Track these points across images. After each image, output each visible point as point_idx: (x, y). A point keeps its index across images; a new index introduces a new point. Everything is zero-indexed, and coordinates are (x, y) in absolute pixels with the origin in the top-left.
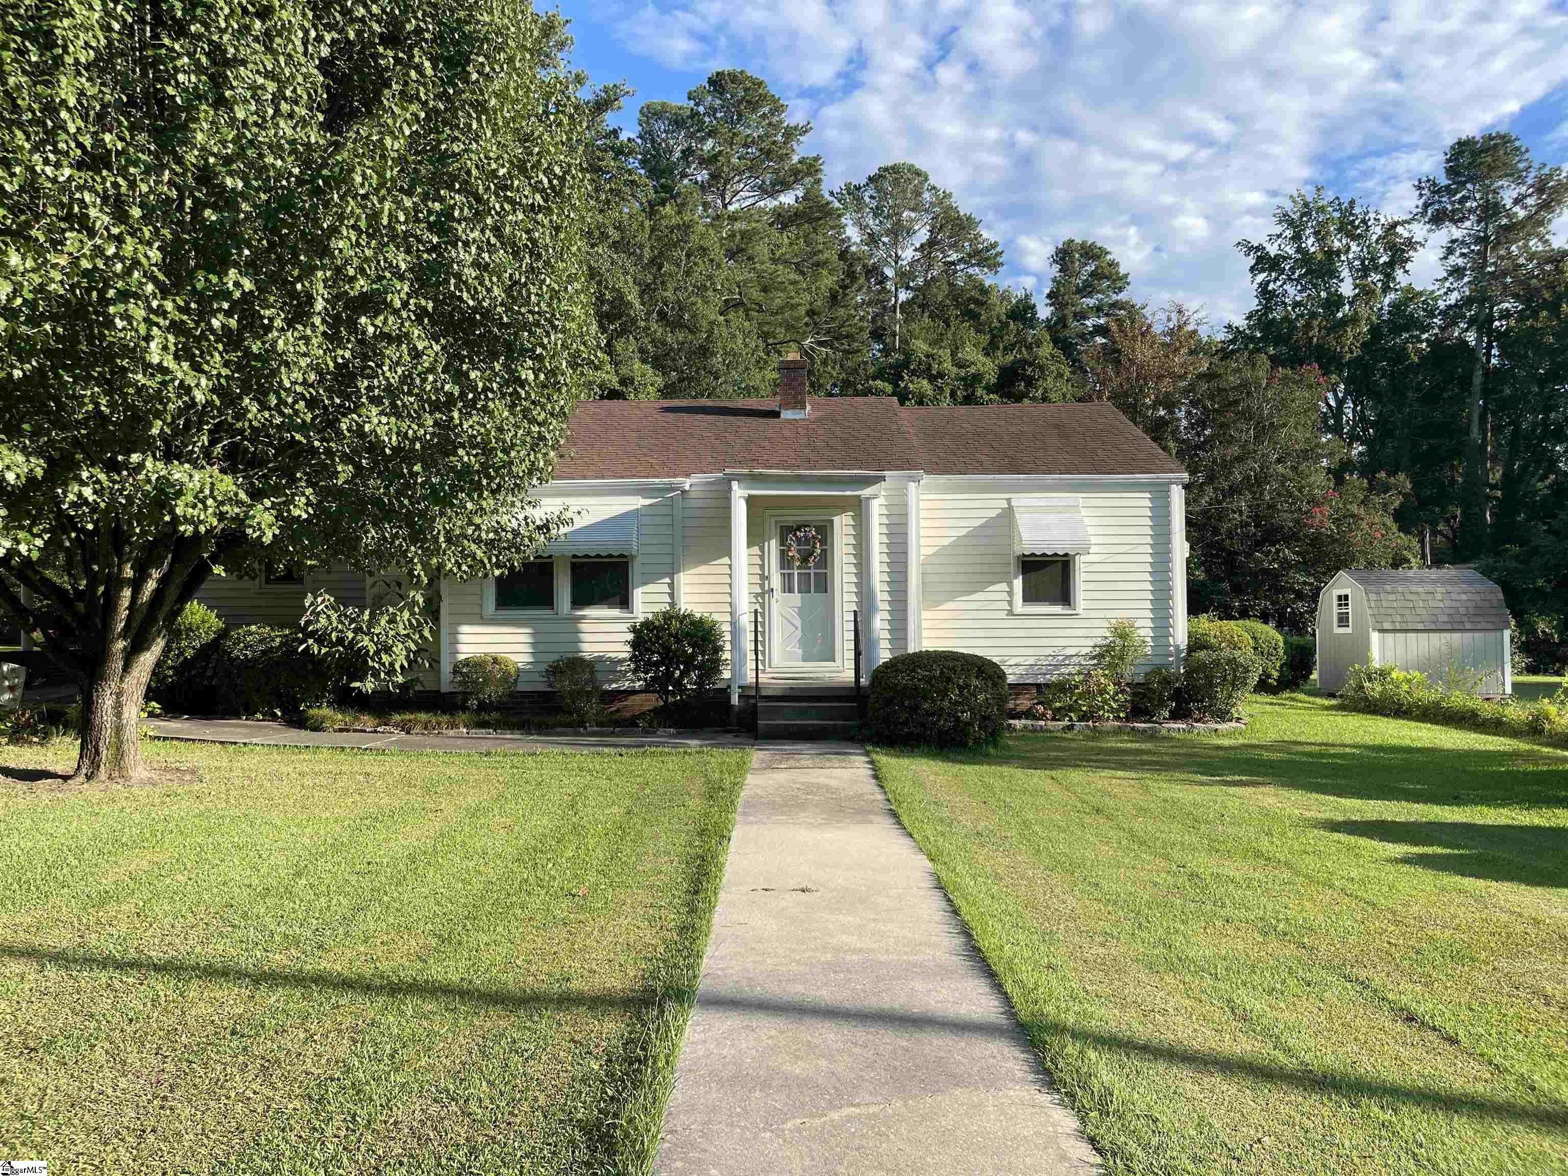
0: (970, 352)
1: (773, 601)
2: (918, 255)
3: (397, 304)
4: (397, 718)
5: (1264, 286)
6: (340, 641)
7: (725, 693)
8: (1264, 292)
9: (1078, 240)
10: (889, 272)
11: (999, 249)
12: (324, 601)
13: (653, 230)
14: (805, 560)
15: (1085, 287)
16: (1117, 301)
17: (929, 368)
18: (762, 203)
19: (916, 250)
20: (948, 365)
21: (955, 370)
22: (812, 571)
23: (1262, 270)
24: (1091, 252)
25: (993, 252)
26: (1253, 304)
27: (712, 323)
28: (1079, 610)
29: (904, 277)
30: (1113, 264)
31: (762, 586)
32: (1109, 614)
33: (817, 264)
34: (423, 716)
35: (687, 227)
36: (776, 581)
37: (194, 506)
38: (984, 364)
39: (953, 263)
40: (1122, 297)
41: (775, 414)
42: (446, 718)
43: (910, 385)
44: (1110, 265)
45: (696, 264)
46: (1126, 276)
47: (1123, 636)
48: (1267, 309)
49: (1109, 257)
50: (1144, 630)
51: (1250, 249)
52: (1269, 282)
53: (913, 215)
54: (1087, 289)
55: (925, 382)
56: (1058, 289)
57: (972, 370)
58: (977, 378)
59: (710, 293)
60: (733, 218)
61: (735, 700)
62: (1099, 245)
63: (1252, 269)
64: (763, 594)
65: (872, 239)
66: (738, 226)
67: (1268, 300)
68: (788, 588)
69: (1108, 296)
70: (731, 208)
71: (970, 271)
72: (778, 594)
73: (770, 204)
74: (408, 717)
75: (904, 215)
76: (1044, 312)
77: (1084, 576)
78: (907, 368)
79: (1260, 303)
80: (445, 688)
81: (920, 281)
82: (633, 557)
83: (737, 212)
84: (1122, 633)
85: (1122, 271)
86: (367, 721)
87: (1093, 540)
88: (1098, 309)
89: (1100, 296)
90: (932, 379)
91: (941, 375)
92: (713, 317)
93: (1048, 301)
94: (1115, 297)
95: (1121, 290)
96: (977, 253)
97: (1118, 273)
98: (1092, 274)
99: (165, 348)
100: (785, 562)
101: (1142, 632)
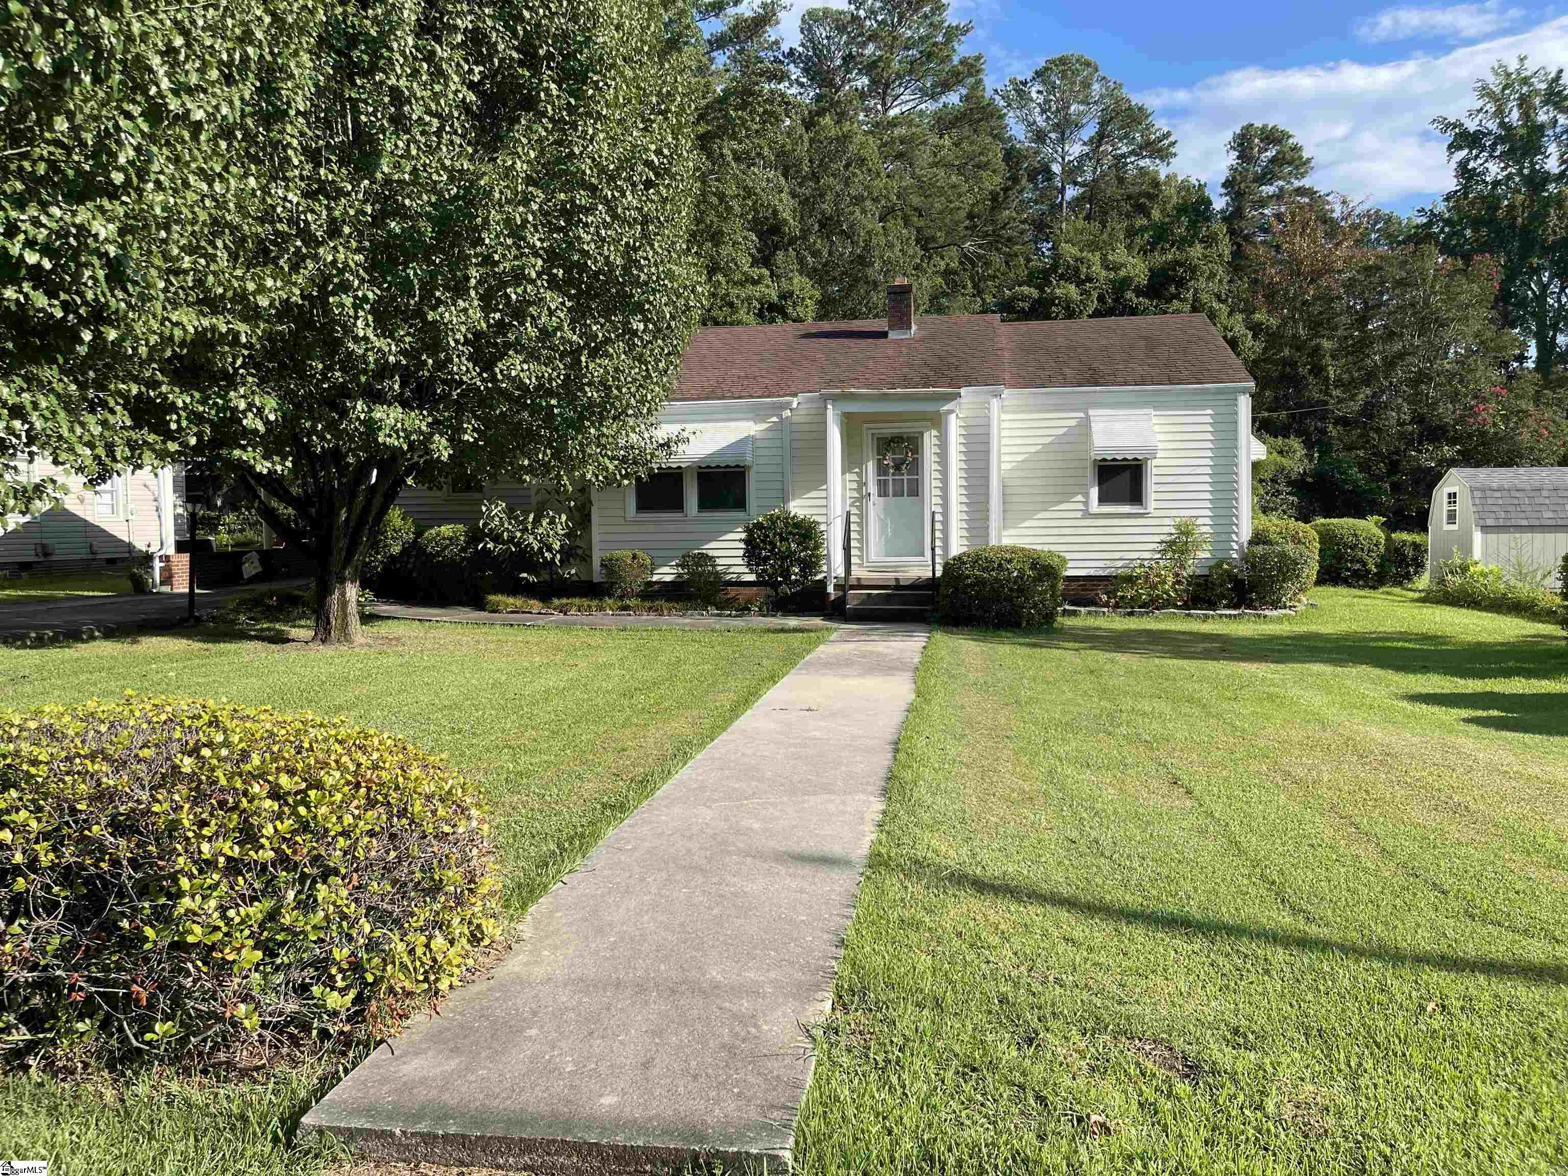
0: (1120, 254)
1: (871, 504)
2: (1086, 149)
3: (534, 275)
4: (556, 602)
5: (1463, 166)
6: (511, 539)
7: (823, 583)
8: (1463, 170)
9: (1258, 124)
10: (1056, 168)
11: (1171, 139)
12: (498, 509)
13: (812, 141)
14: (897, 468)
15: (1264, 175)
16: (1299, 188)
17: (1077, 270)
18: (923, 106)
19: (1085, 144)
20: (1097, 268)
21: (1104, 273)
22: (905, 477)
23: (1460, 148)
24: (1272, 137)
25: (1166, 142)
26: (1451, 184)
27: (869, 233)
28: (1150, 509)
29: (1071, 172)
30: (1296, 149)
31: (859, 490)
32: (1174, 513)
33: (979, 166)
34: (577, 601)
35: (846, 138)
36: (873, 488)
37: (390, 436)
38: (1134, 266)
39: (1123, 156)
40: (1306, 182)
41: (884, 335)
42: (594, 603)
43: (1057, 291)
44: (1292, 150)
45: (854, 174)
46: (1309, 160)
47: (1188, 534)
48: (1466, 189)
49: (1291, 141)
50: (1204, 527)
51: (1447, 126)
52: (1468, 160)
53: (1082, 108)
54: (1265, 178)
55: (1072, 287)
56: (1234, 178)
57: (1123, 273)
58: (1125, 283)
59: (868, 203)
60: (893, 123)
61: (830, 589)
62: (1281, 128)
63: (1450, 147)
64: (862, 498)
65: (1040, 137)
66: (897, 132)
67: (1469, 180)
68: (883, 493)
69: (1289, 182)
70: (892, 113)
71: (1142, 163)
72: (874, 497)
73: (929, 106)
74: (565, 601)
75: (1072, 108)
76: (1219, 203)
77: (1155, 479)
78: (1055, 272)
79: (1460, 183)
80: (597, 579)
81: (1089, 177)
82: (749, 467)
83: (896, 117)
84: (1185, 531)
85: (1305, 155)
86: (535, 605)
87: (1160, 446)
88: (1279, 197)
89: (1281, 183)
90: (1079, 283)
91: (1089, 279)
92: (870, 226)
93: (1223, 191)
94: (1297, 184)
95: (1303, 175)
96: (1148, 144)
97: (1301, 158)
98: (1273, 160)
99: (367, 325)
100: (881, 470)
101: (1204, 529)
